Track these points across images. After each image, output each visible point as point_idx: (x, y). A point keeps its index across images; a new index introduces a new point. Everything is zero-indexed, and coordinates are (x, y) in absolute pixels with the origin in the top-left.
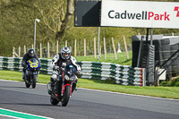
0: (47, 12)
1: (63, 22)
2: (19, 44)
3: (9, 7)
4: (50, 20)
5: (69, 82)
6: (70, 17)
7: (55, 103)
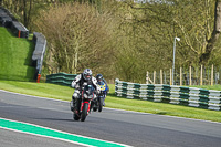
0: (189, 28)
1: (208, 41)
2: (154, 67)
3: (143, 21)
4: (193, 39)
5: (87, 100)
6: (217, 35)
7: (76, 118)
